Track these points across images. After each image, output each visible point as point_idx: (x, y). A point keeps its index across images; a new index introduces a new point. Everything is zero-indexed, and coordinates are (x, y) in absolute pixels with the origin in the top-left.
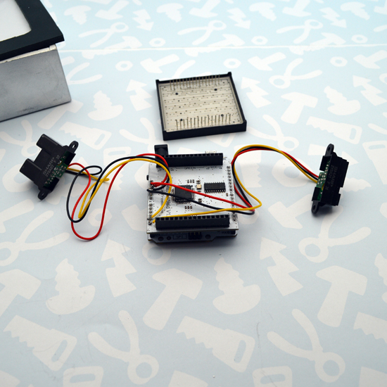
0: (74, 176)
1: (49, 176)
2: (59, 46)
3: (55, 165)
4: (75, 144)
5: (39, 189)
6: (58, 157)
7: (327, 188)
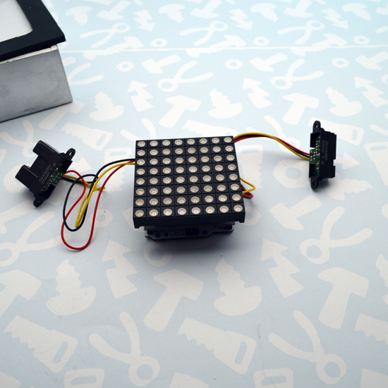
0: (71, 184)
1: (45, 183)
2: (61, 46)
3: (51, 172)
4: (72, 152)
5: (35, 196)
6: (54, 164)
7: (323, 163)
